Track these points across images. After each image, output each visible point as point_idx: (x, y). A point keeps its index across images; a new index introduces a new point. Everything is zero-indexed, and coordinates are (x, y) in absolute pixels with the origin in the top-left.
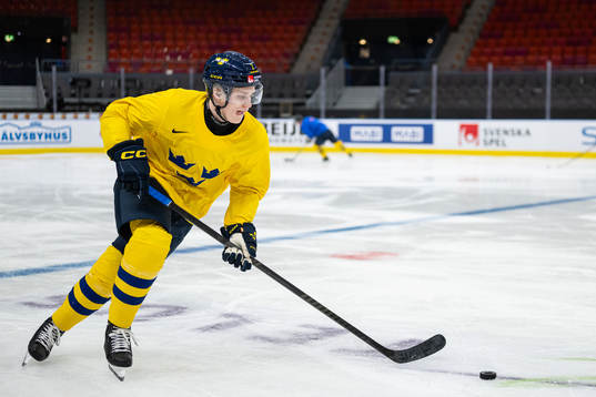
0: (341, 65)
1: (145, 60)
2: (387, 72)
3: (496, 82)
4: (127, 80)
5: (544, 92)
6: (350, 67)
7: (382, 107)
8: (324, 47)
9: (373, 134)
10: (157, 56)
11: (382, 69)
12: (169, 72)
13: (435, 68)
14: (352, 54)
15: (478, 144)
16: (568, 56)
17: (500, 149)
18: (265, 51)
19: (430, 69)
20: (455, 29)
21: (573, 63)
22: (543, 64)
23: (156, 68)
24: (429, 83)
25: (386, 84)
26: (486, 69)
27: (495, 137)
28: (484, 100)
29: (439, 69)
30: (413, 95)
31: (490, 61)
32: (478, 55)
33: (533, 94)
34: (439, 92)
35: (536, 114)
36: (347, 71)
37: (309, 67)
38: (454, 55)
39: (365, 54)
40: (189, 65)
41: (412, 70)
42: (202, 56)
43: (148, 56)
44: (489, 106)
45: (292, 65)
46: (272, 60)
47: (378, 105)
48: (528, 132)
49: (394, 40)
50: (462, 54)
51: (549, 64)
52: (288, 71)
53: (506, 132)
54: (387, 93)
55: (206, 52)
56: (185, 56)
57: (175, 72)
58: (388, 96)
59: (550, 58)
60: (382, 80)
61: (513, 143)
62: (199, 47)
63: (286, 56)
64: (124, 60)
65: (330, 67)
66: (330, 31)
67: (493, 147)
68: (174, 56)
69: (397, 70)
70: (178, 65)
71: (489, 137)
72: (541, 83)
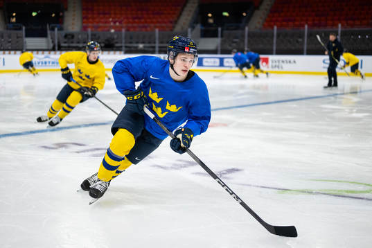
0: (199, 27)
1: (101, 24)
2: (222, 31)
3: (278, 35)
4: (92, 35)
5: (303, 40)
6: (203, 28)
7: (219, 49)
8: (190, 18)
9: (215, 62)
10: (106, 22)
11: (220, 29)
12: (113, 31)
13: (247, 28)
14: (204, 21)
15: (268, 67)
16: (316, 22)
17: (280, 70)
18: (160, 20)
19: (244, 29)
20: (257, 8)
21: (319, 26)
22: (303, 26)
23: (106, 29)
24: (243, 36)
25: (222, 36)
26: (273, 28)
27: (277, 64)
28: (272, 44)
29: (249, 29)
30: (235, 42)
31: (274, 24)
32: (269, 22)
33: (297, 42)
34: (249, 41)
35: (299, 52)
36: (202, 31)
37: (182, 28)
38: (256, 22)
39: (211, 21)
40: (122, 27)
41: (235, 29)
42: (129, 22)
43: (102, 22)
44: (275, 48)
45: (174, 27)
46: (164, 25)
47: (217, 47)
48: (294, 62)
49: (226, 14)
50: (261, 21)
51: (306, 26)
52: (172, 30)
53: (283, 62)
54: (222, 41)
55: (131, 20)
56: (120, 22)
57: (116, 31)
58: (223, 43)
59: (307, 23)
60: (219, 34)
61: (286, 67)
62: (127, 18)
63: (171, 22)
64: (90, 25)
65: (193, 28)
66: (193, 10)
67: (277, 69)
68: (115, 22)
69: (227, 29)
70: (117, 27)
71: (274, 64)
72: (302, 36)
